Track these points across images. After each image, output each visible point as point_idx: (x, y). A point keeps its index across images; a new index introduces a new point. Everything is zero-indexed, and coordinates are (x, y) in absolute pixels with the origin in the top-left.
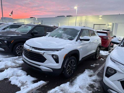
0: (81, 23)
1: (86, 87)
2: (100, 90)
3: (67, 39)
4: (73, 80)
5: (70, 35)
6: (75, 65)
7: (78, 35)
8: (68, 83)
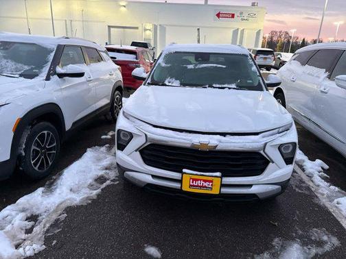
0: (71, 21)
1: (86, 185)
2: (118, 182)
3: (17, 76)
4: (55, 180)
5: (25, 64)
6: (55, 144)
7: (50, 63)
8: (40, 190)
